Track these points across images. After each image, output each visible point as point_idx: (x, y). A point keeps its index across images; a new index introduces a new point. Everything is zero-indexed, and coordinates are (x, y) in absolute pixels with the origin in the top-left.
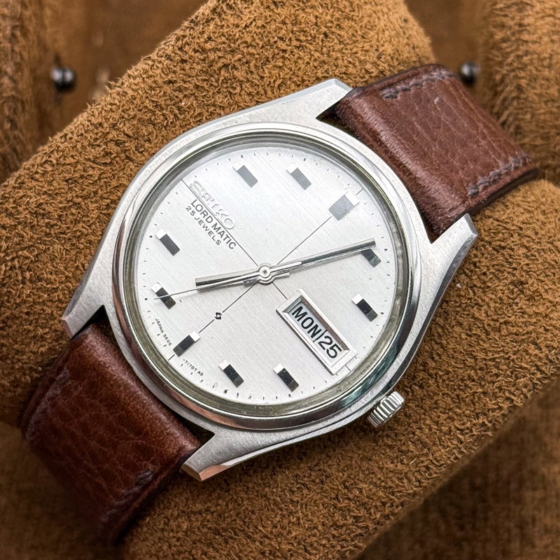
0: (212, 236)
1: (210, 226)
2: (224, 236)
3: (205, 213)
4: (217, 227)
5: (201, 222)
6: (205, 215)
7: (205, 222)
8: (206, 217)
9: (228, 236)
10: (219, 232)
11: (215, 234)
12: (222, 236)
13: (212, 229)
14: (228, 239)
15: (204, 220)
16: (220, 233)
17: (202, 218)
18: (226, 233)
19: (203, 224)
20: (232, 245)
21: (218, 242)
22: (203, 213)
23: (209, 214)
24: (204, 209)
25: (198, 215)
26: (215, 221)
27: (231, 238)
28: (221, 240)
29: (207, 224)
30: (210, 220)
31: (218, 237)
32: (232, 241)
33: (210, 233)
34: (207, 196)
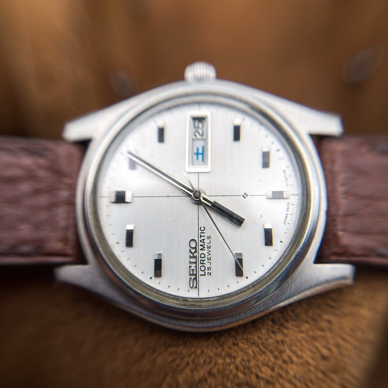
0: (209, 245)
1: (205, 252)
2: (202, 238)
3: (202, 263)
4: (202, 247)
5: (209, 259)
6: (203, 261)
8: (203, 259)
9: (201, 236)
10: (204, 244)
11: (206, 244)
12: (204, 240)
13: (206, 248)
14: (202, 235)
15: (206, 259)
16: (203, 242)
17: (206, 261)
18: (200, 239)
19: (209, 256)
20: (203, 229)
21: (209, 237)
23: (200, 259)
24: (200, 265)
25: (207, 265)
26: (201, 252)
27: (199, 234)
28: (206, 238)
29: (206, 254)
30: (203, 256)
31: (207, 241)
32: (200, 231)
33: (209, 248)
34: (191, 273)
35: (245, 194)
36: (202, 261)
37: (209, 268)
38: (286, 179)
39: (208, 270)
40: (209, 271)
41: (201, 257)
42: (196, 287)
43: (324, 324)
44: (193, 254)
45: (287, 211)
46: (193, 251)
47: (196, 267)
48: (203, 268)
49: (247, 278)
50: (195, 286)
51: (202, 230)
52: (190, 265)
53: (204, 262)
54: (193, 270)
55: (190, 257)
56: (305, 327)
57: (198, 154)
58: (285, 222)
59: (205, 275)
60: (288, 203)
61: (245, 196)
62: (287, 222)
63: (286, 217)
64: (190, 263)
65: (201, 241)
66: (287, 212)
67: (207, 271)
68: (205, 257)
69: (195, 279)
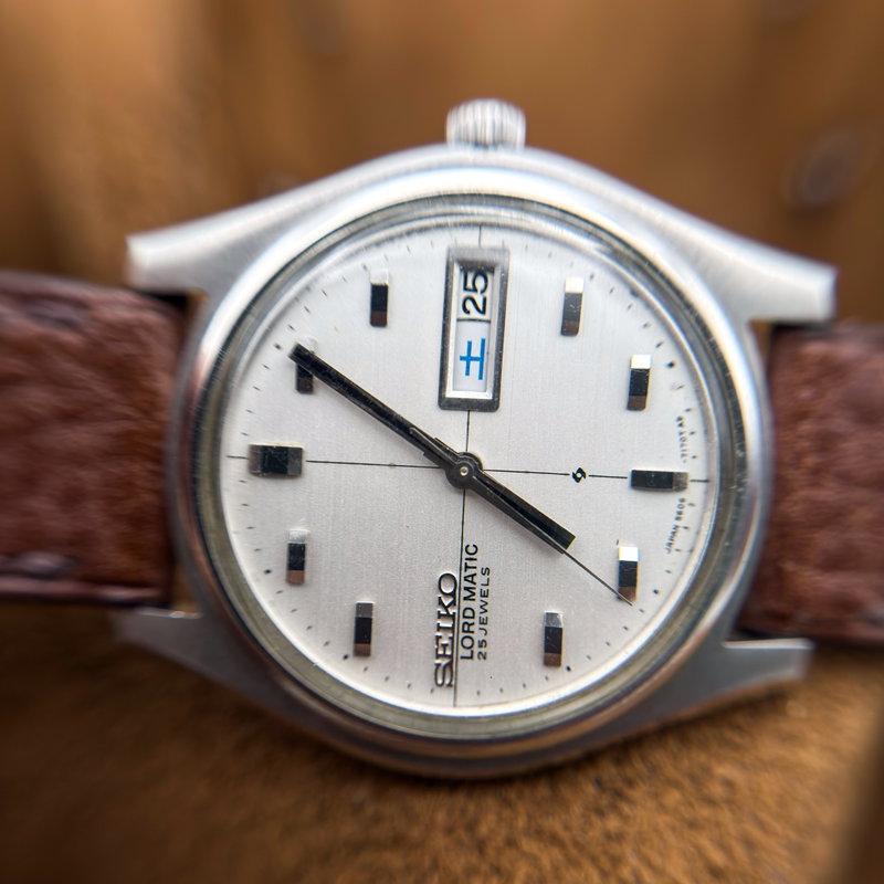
0: (485, 588)
1: (476, 605)
2: (470, 572)
3: (466, 629)
4: (467, 594)
5: (483, 622)
6: (470, 625)
7: (477, 616)
8: (470, 621)
9: (466, 567)
10: (472, 586)
11: (478, 587)
12: (473, 576)
13: (477, 597)
14: (470, 563)
15: (476, 620)
16: (472, 582)
17: (477, 625)
18: (464, 574)
19: (483, 616)
20: (472, 550)
21: (486, 571)
22: (469, 631)
23: (462, 620)
24: (462, 635)
25: (478, 636)
26: (464, 604)
27: (464, 561)
28: (478, 571)
29: (478, 610)
30: (469, 613)
31: (480, 579)
32: (465, 556)
33: (484, 595)
35: (580, 471)
36: (466, 627)
37: (482, 644)
38: (683, 440)
39: (480, 646)
40: (483, 650)
41: (464, 617)
42: (450, 685)
43: (717, 790)
44: (446, 608)
45: (678, 519)
46: (447, 602)
47: (452, 639)
48: (468, 643)
49: (569, 669)
50: (447, 681)
51: (469, 553)
52: (439, 634)
53: (472, 629)
54: (445, 646)
55: (440, 616)
56: (673, 797)
57: (468, 359)
58: (670, 544)
59: (471, 657)
60: (682, 500)
61: (579, 475)
62: (674, 547)
63: (674, 533)
64: (439, 628)
65: (465, 580)
66: (678, 523)
67: (476, 649)
68: (473, 617)
69: (450, 665)
